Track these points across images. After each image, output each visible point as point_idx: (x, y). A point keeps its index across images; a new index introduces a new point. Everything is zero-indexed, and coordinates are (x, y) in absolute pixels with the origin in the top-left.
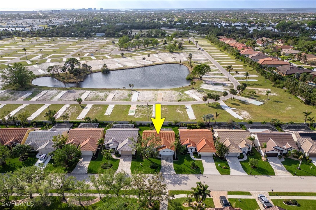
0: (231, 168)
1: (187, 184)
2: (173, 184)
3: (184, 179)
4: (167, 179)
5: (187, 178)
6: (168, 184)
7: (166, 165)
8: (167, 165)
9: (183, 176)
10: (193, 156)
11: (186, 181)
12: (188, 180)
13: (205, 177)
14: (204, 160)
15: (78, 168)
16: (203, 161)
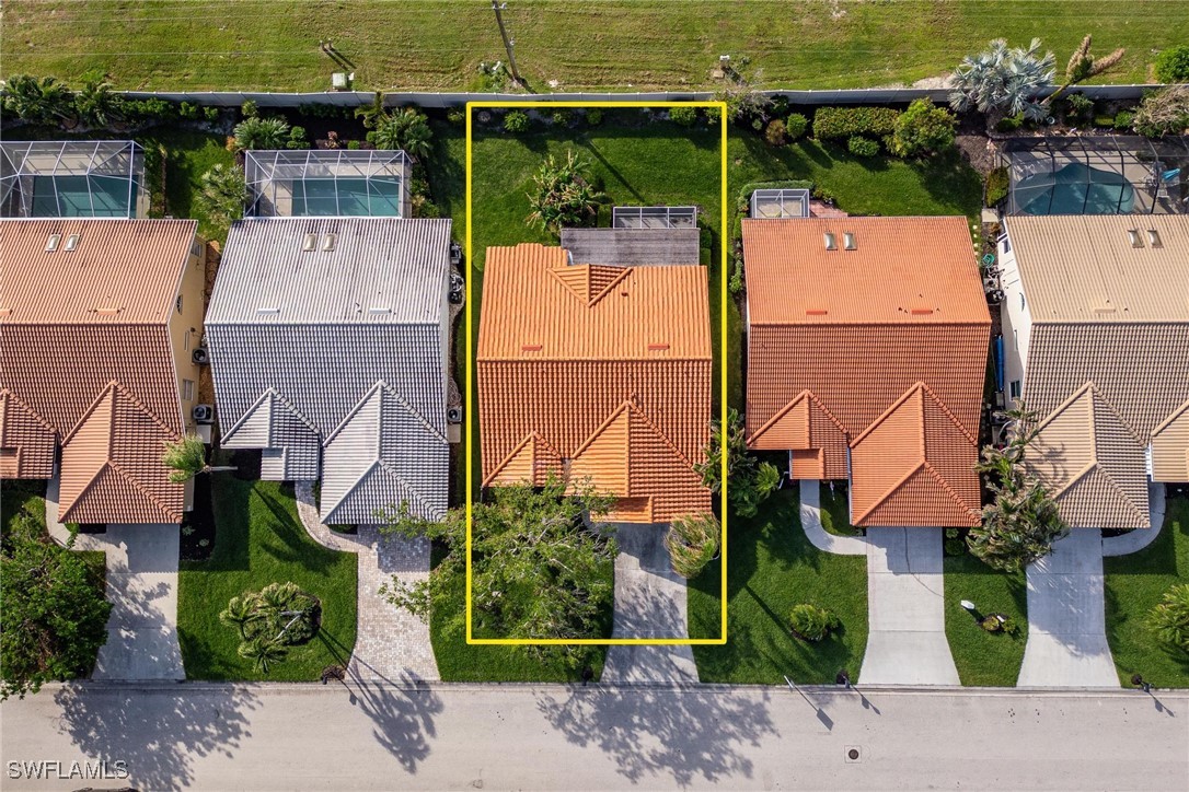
0: (1036, 623)
1: (755, 771)
2: (677, 766)
3: (741, 725)
4: (643, 728)
5: (762, 718)
6: (649, 766)
7: (640, 594)
8: (650, 606)
9: (741, 702)
10: (817, 511)
11: (747, 742)
12: (766, 738)
13: (866, 703)
14: (885, 550)
15: (124, 633)
16: (877, 557)
